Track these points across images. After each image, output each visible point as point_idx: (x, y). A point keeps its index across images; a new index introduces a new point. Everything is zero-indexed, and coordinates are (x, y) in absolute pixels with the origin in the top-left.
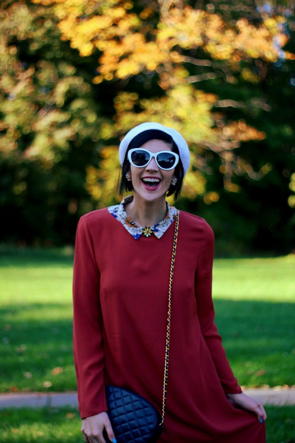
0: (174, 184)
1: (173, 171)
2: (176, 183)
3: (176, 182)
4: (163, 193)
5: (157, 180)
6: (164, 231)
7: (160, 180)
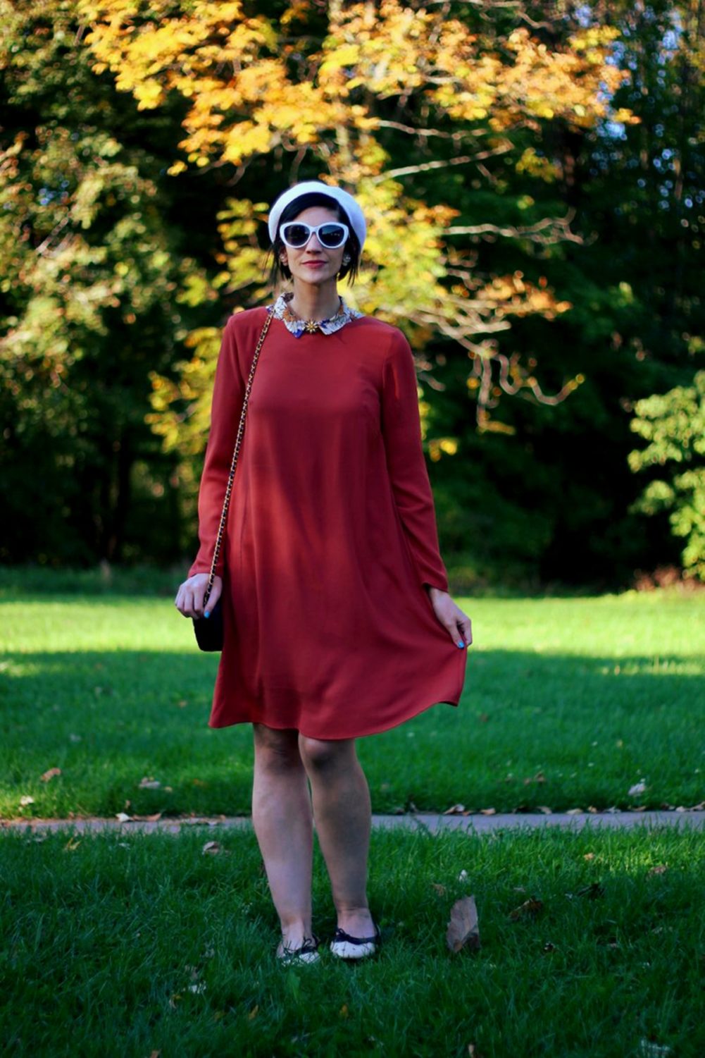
0: (345, 264)
1: (343, 248)
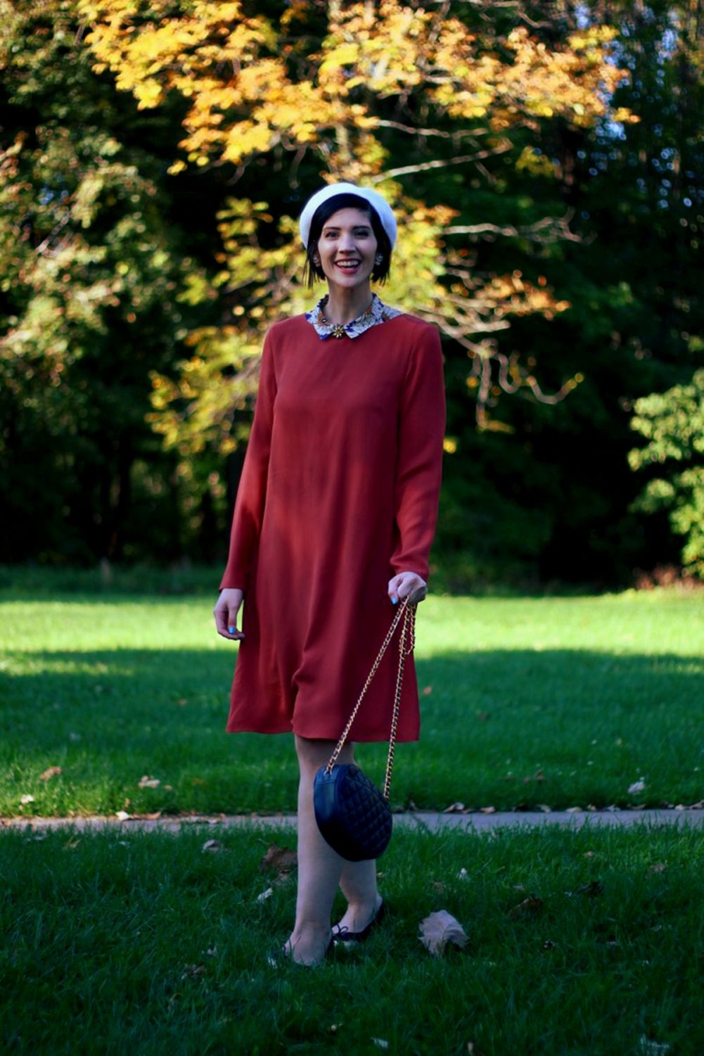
0: (378, 264)
2: (381, 263)
3: (380, 261)
4: (366, 275)
5: (355, 263)
6: (361, 332)
7: (360, 262)
